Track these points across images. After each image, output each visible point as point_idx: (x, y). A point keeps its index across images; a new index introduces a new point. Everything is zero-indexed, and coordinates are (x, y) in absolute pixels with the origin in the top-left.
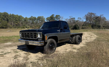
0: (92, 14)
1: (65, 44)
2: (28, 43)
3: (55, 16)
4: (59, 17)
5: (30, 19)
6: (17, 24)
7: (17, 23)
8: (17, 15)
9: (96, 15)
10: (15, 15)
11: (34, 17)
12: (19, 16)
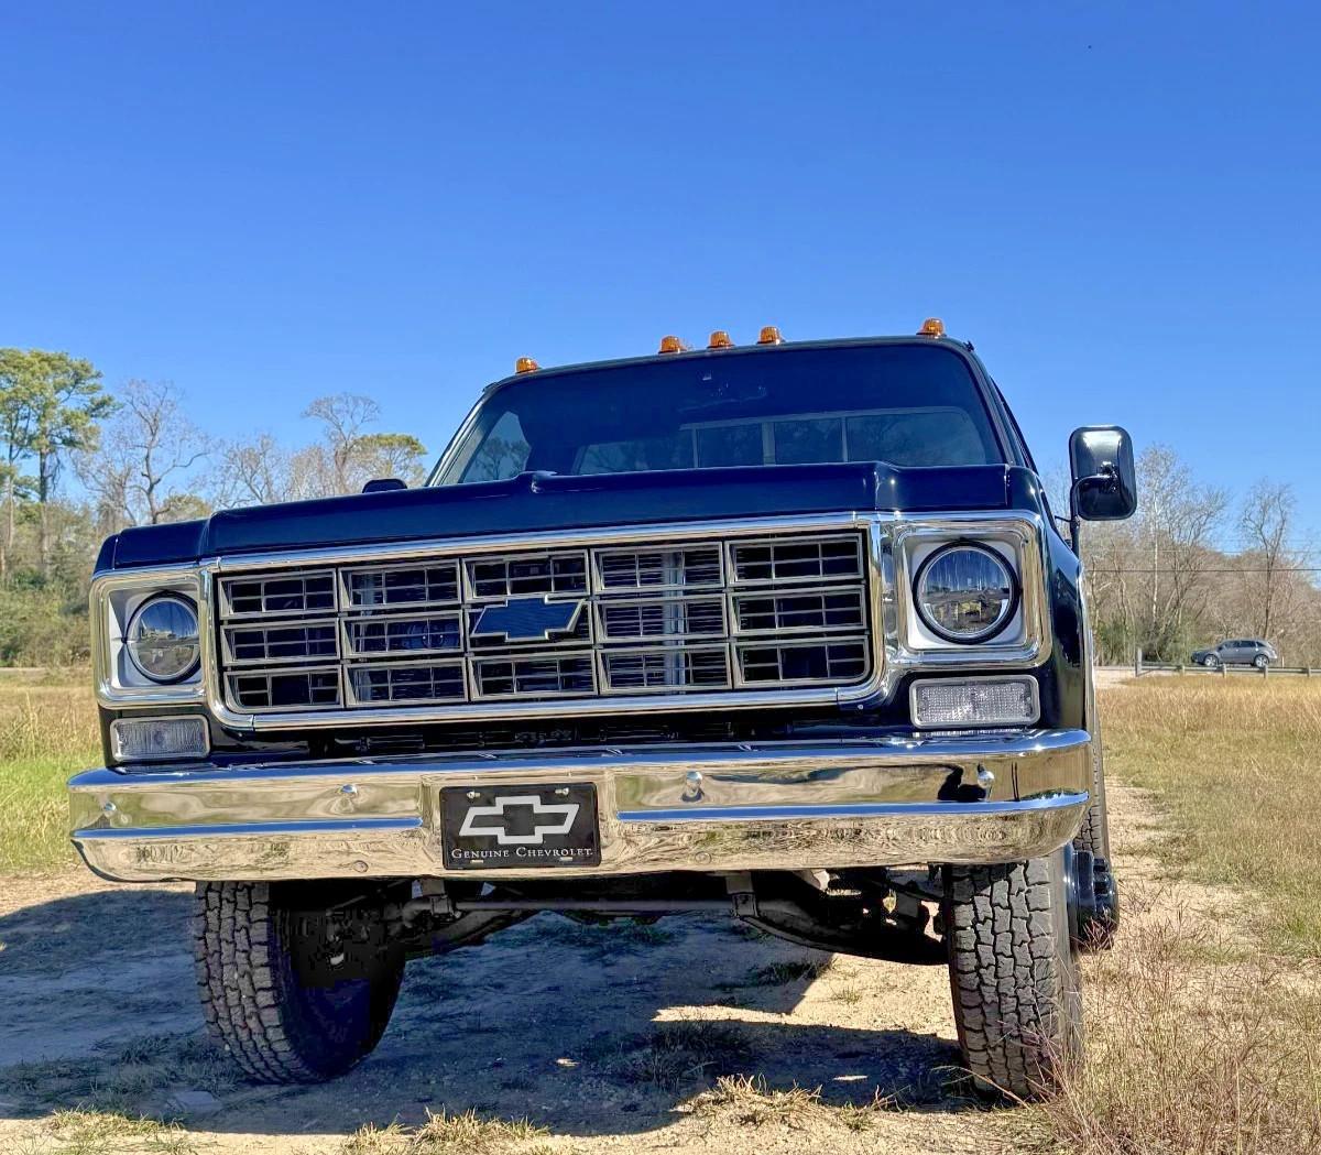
4: (72, 402)
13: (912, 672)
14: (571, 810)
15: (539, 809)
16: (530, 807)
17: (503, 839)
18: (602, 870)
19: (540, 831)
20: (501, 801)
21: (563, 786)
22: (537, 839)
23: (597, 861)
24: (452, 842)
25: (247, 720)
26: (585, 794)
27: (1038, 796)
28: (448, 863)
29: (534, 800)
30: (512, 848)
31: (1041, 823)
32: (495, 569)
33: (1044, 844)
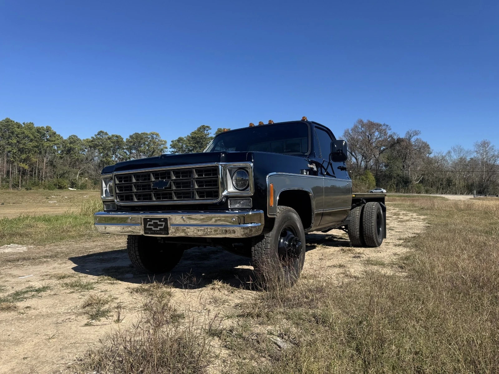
0: (371, 126)
1: (314, 247)
2: (166, 230)
3: (212, 133)
5: (93, 145)
6: (27, 167)
7: (25, 161)
8: (30, 127)
9: (389, 133)
10: (19, 126)
11: (110, 134)
12: (38, 130)
13: (227, 197)
14: (164, 223)
15: (159, 223)
16: (157, 222)
17: (153, 229)
18: (169, 236)
19: (159, 227)
20: (153, 221)
21: (162, 218)
22: (158, 229)
23: (168, 234)
24: (145, 229)
27: (249, 223)
28: (145, 233)
29: (158, 221)
30: (155, 230)
31: (251, 229)
32: (156, 174)
33: (255, 234)
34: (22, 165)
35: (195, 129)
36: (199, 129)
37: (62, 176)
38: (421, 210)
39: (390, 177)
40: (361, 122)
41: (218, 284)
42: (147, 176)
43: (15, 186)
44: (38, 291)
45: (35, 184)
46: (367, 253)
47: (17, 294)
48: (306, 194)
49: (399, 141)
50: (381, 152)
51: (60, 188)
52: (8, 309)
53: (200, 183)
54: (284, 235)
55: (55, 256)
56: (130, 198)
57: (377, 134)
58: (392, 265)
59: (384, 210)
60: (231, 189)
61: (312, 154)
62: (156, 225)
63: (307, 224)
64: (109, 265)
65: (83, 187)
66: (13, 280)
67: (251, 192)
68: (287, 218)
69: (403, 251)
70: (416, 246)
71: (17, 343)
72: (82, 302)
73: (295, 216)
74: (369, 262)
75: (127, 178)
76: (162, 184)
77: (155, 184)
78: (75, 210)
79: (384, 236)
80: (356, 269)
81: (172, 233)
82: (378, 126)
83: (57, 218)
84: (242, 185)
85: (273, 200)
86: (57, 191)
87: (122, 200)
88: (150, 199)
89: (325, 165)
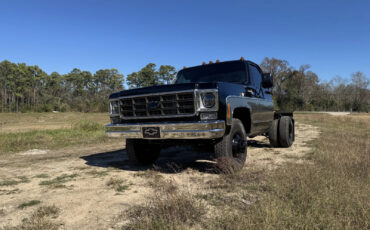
0: (275, 62)
2: (158, 135)
3: (157, 69)
4: (171, 73)
5: (70, 79)
6: (21, 96)
8: (23, 66)
9: (288, 67)
10: (14, 66)
11: (82, 71)
12: (29, 69)
13: (200, 112)
15: (153, 130)
20: (149, 129)
22: (153, 134)
23: (159, 137)
25: (124, 118)
26: (158, 128)
30: (150, 135)
31: (217, 133)
32: (150, 98)
33: (218, 136)
34: (18, 95)
35: (144, 66)
36: (148, 66)
37: (47, 102)
38: (314, 123)
39: (289, 99)
40: (267, 59)
41: (190, 170)
42: (143, 99)
43: (14, 110)
44: (72, 176)
45: (28, 109)
46: (283, 151)
47: (58, 178)
48: (248, 109)
49: (295, 73)
50: (282, 81)
51: (47, 111)
52: (61, 187)
53: (180, 104)
54: (234, 137)
55: (70, 156)
56: (130, 114)
57: (279, 68)
58: (302, 158)
59: (293, 121)
60: (202, 107)
61: (249, 83)
62: (151, 132)
63: (248, 130)
64: (110, 161)
65: (63, 110)
66: (50, 171)
67: (216, 108)
68: (237, 126)
69: (307, 149)
70: (316, 146)
71: (80, 204)
72: (104, 183)
73: (241, 125)
74: (286, 156)
75: (129, 101)
76: (154, 104)
77: (150, 105)
78: (68, 126)
79: (293, 140)
80: (279, 160)
81: (163, 136)
82: (279, 62)
83: (56, 132)
84: (209, 104)
85: (230, 114)
86: (44, 114)
87: (125, 115)
88: (146, 115)
89: (258, 90)
